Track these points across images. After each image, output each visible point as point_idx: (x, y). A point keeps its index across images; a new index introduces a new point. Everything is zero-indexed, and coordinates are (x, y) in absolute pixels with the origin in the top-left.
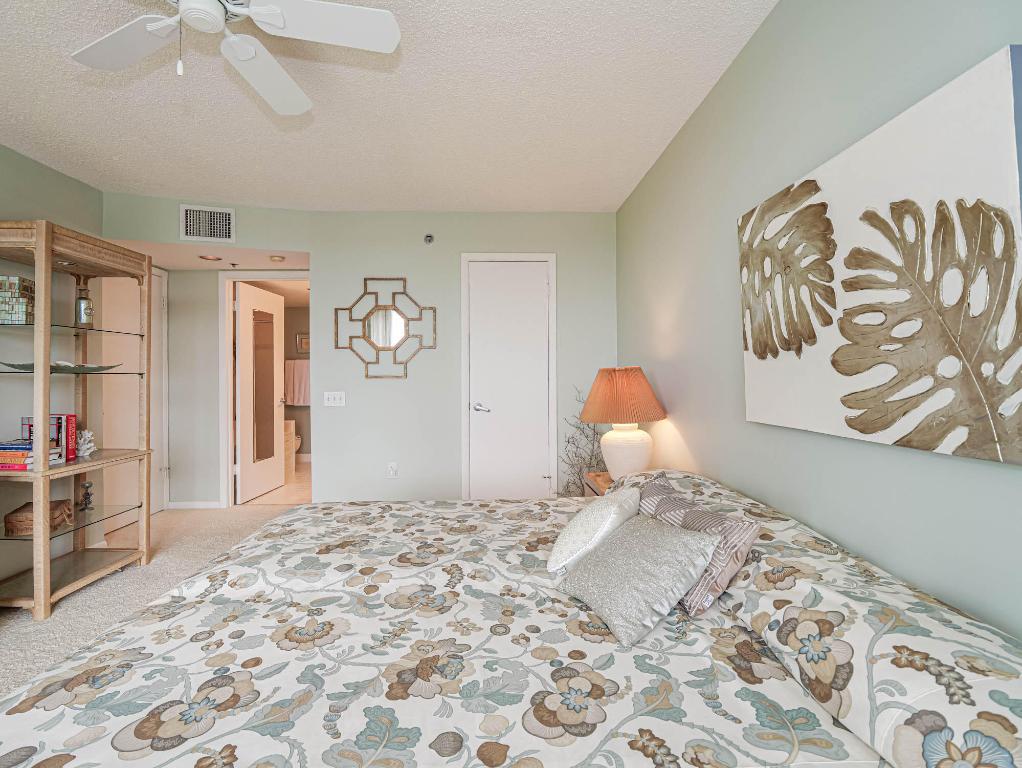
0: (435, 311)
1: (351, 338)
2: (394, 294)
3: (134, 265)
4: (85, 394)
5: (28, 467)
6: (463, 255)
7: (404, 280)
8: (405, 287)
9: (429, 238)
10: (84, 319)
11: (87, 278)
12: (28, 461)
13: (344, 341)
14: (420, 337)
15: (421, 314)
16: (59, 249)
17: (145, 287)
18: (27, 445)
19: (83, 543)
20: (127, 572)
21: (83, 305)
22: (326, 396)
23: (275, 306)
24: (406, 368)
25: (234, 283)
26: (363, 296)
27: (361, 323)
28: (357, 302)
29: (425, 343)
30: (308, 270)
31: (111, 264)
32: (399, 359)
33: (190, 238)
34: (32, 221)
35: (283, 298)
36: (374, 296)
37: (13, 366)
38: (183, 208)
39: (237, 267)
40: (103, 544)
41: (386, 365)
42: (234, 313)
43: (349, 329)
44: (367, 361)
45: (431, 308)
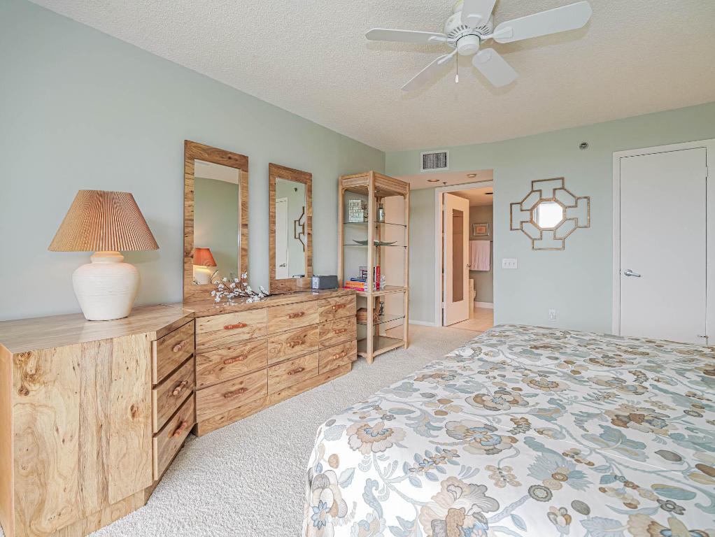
0: (589, 200)
1: (522, 222)
2: (555, 190)
3: (402, 189)
4: (380, 257)
5: (365, 290)
6: (614, 153)
7: (563, 179)
8: (563, 184)
9: (584, 145)
10: (381, 218)
11: (381, 197)
12: (364, 287)
13: (516, 225)
14: (576, 220)
15: (576, 203)
16: (377, 184)
17: (407, 200)
18: (364, 280)
19: (378, 333)
20: (399, 350)
21: (381, 211)
22: (504, 262)
23: (464, 206)
24: (564, 242)
25: (443, 194)
26: (530, 193)
27: (529, 212)
28: (525, 199)
29: (580, 224)
30: (492, 180)
31: (394, 189)
32: (558, 236)
33: (425, 170)
34: (367, 172)
35: (468, 201)
36: (538, 193)
37: (357, 242)
38: (422, 154)
39: (447, 184)
40: (385, 335)
41: (548, 240)
42: (443, 212)
43: (519, 216)
44: (533, 237)
45: (585, 198)
